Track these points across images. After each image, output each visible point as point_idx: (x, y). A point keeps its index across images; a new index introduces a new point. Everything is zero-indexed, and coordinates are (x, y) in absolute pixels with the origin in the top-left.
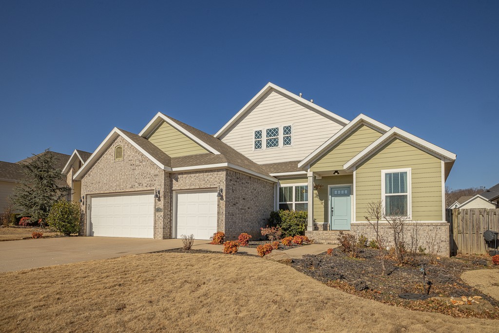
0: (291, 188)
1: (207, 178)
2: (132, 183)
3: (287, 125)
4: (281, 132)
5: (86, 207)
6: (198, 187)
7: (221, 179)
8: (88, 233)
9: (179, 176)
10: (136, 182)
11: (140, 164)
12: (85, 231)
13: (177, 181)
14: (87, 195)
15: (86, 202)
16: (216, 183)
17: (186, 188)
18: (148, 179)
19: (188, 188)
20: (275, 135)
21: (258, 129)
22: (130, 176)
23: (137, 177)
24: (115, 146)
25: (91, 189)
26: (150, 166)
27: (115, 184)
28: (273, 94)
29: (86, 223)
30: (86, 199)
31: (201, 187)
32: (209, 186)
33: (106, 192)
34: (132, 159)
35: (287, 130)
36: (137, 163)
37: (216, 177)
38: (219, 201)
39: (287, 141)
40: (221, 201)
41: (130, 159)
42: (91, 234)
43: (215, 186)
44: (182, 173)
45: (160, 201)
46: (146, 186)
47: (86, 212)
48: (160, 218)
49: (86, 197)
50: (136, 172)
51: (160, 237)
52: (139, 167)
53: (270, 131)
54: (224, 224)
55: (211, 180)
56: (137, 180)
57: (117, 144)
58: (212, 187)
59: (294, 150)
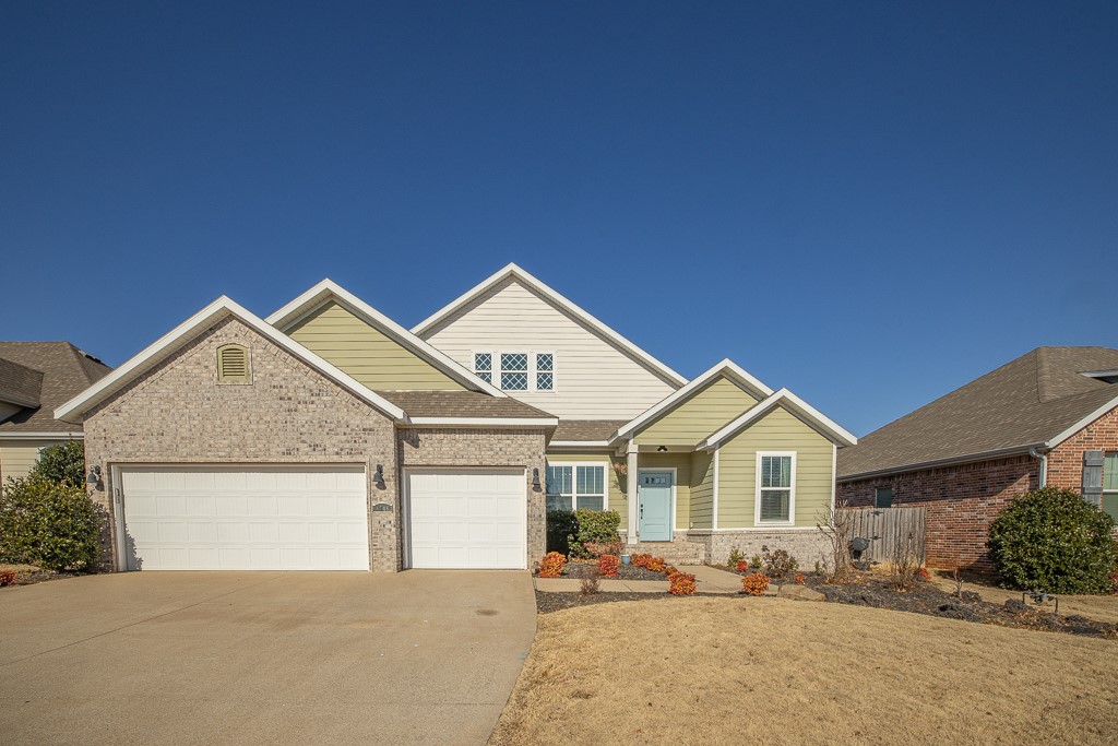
0: (569, 470)
1: (500, 445)
2: (290, 444)
3: (545, 353)
4: (532, 363)
5: (111, 496)
6: (477, 463)
7: (533, 450)
8: (121, 563)
9: (421, 436)
10: (303, 442)
11: (313, 398)
12: (114, 558)
13: (417, 447)
14: (109, 464)
15: (110, 482)
16: (522, 457)
17: (443, 463)
18: (344, 438)
19: (450, 462)
20: (519, 368)
21: (484, 351)
22: (280, 425)
23: (303, 430)
24: (216, 344)
25: (129, 450)
26: (346, 406)
27: (226, 442)
28: (514, 286)
29: (115, 539)
30: (110, 474)
31: (484, 463)
32: (505, 463)
33: (189, 460)
34: (283, 383)
35: (545, 361)
36: (302, 395)
37: (520, 445)
38: (529, 493)
39: (545, 382)
40: (535, 493)
41: (274, 383)
42: (133, 565)
43: (520, 463)
44: (429, 430)
45: (385, 488)
46: (337, 454)
47: (112, 509)
48: (388, 526)
49: (109, 470)
50: (301, 418)
51: (389, 567)
52: (310, 406)
53: (510, 358)
54: (545, 537)
55: (509, 449)
56: (304, 438)
57: (224, 340)
58: (512, 463)
59: (557, 400)
